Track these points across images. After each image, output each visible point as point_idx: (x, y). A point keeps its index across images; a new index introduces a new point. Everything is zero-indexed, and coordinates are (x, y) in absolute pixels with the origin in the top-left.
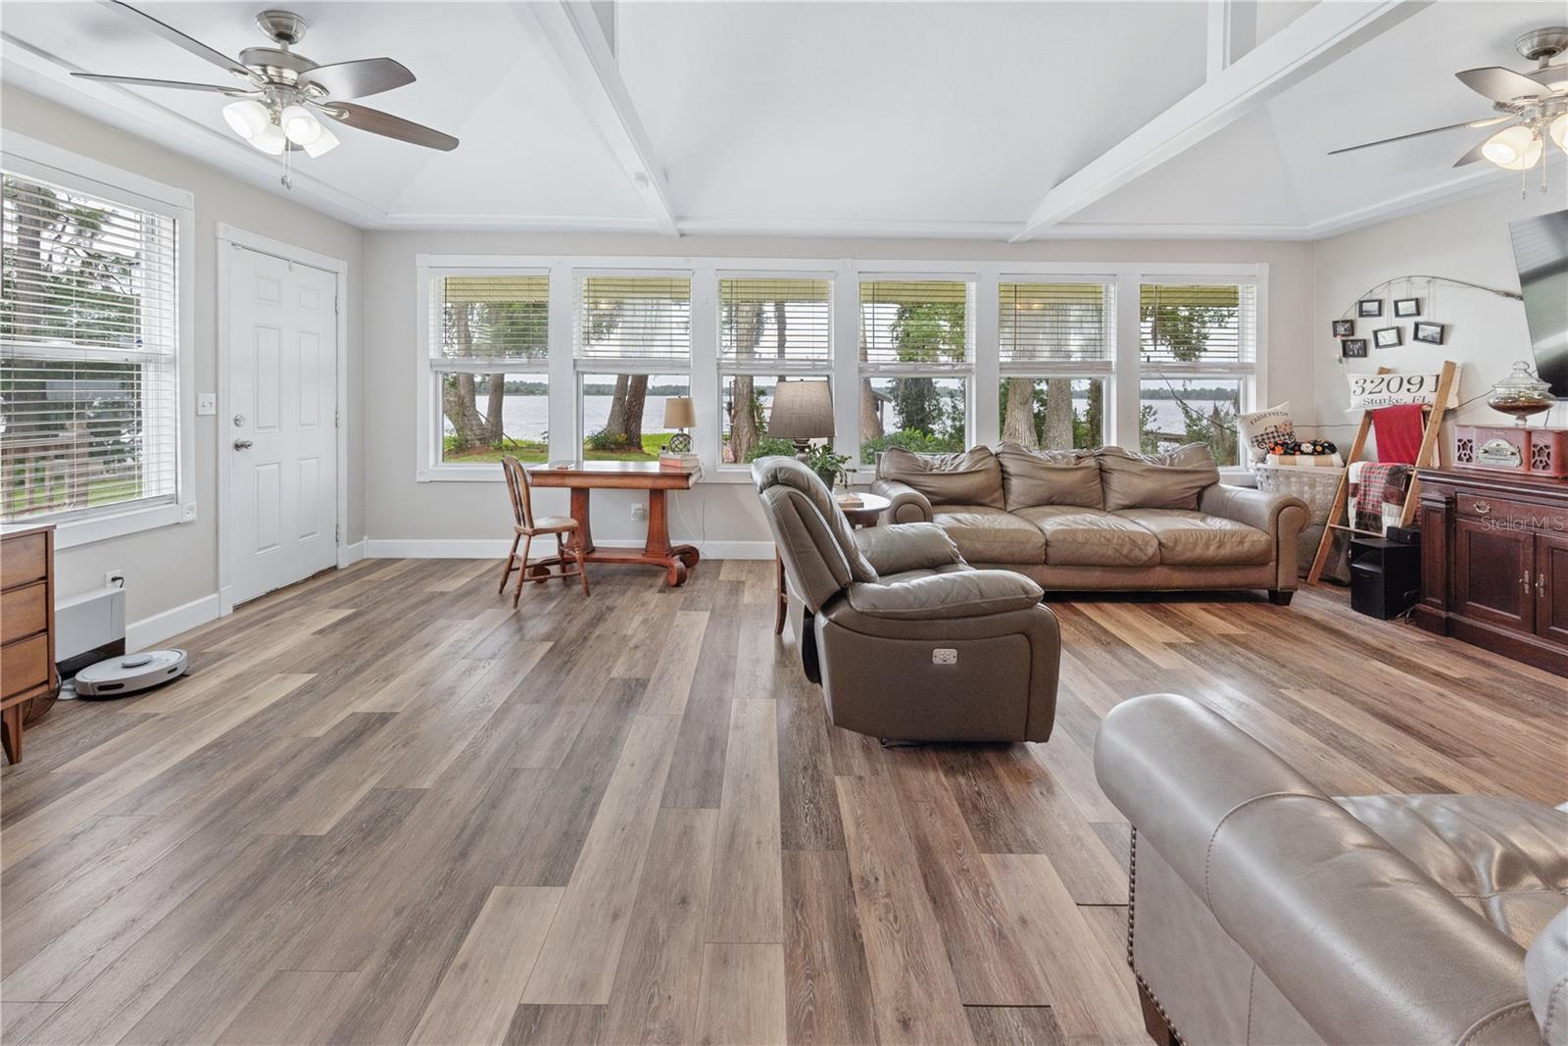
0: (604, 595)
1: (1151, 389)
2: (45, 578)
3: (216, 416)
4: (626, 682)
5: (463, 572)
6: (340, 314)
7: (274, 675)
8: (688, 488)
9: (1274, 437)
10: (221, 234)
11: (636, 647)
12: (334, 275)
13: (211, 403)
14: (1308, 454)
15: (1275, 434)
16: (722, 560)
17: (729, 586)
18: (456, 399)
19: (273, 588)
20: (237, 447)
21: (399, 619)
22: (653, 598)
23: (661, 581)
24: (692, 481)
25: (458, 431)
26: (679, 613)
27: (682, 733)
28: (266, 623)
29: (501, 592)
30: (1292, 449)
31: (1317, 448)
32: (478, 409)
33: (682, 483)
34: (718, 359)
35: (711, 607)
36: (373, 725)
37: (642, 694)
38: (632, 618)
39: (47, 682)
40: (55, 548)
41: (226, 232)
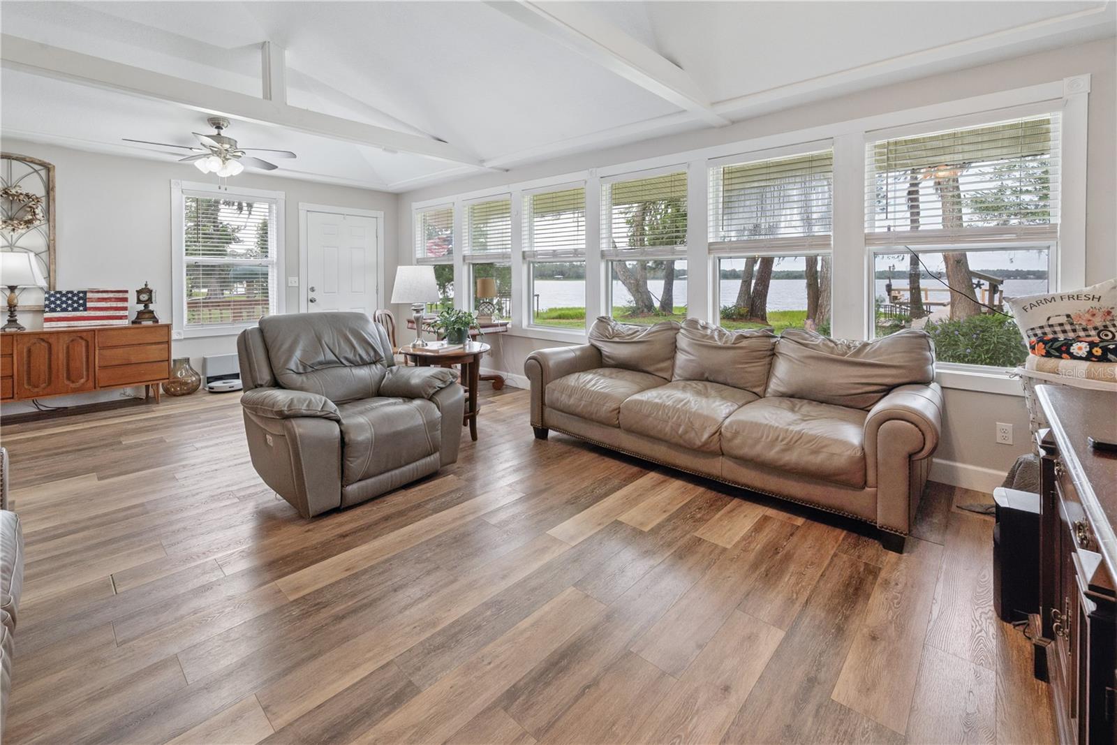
1: (1010, 269)
2: (168, 342)
3: (299, 287)
6: (379, 238)
9: (1064, 332)
10: (301, 207)
12: (375, 219)
13: (296, 282)
14: (1080, 358)
15: (1068, 327)
20: (312, 301)
30: (1058, 349)
31: (1094, 351)
40: (172, 332)
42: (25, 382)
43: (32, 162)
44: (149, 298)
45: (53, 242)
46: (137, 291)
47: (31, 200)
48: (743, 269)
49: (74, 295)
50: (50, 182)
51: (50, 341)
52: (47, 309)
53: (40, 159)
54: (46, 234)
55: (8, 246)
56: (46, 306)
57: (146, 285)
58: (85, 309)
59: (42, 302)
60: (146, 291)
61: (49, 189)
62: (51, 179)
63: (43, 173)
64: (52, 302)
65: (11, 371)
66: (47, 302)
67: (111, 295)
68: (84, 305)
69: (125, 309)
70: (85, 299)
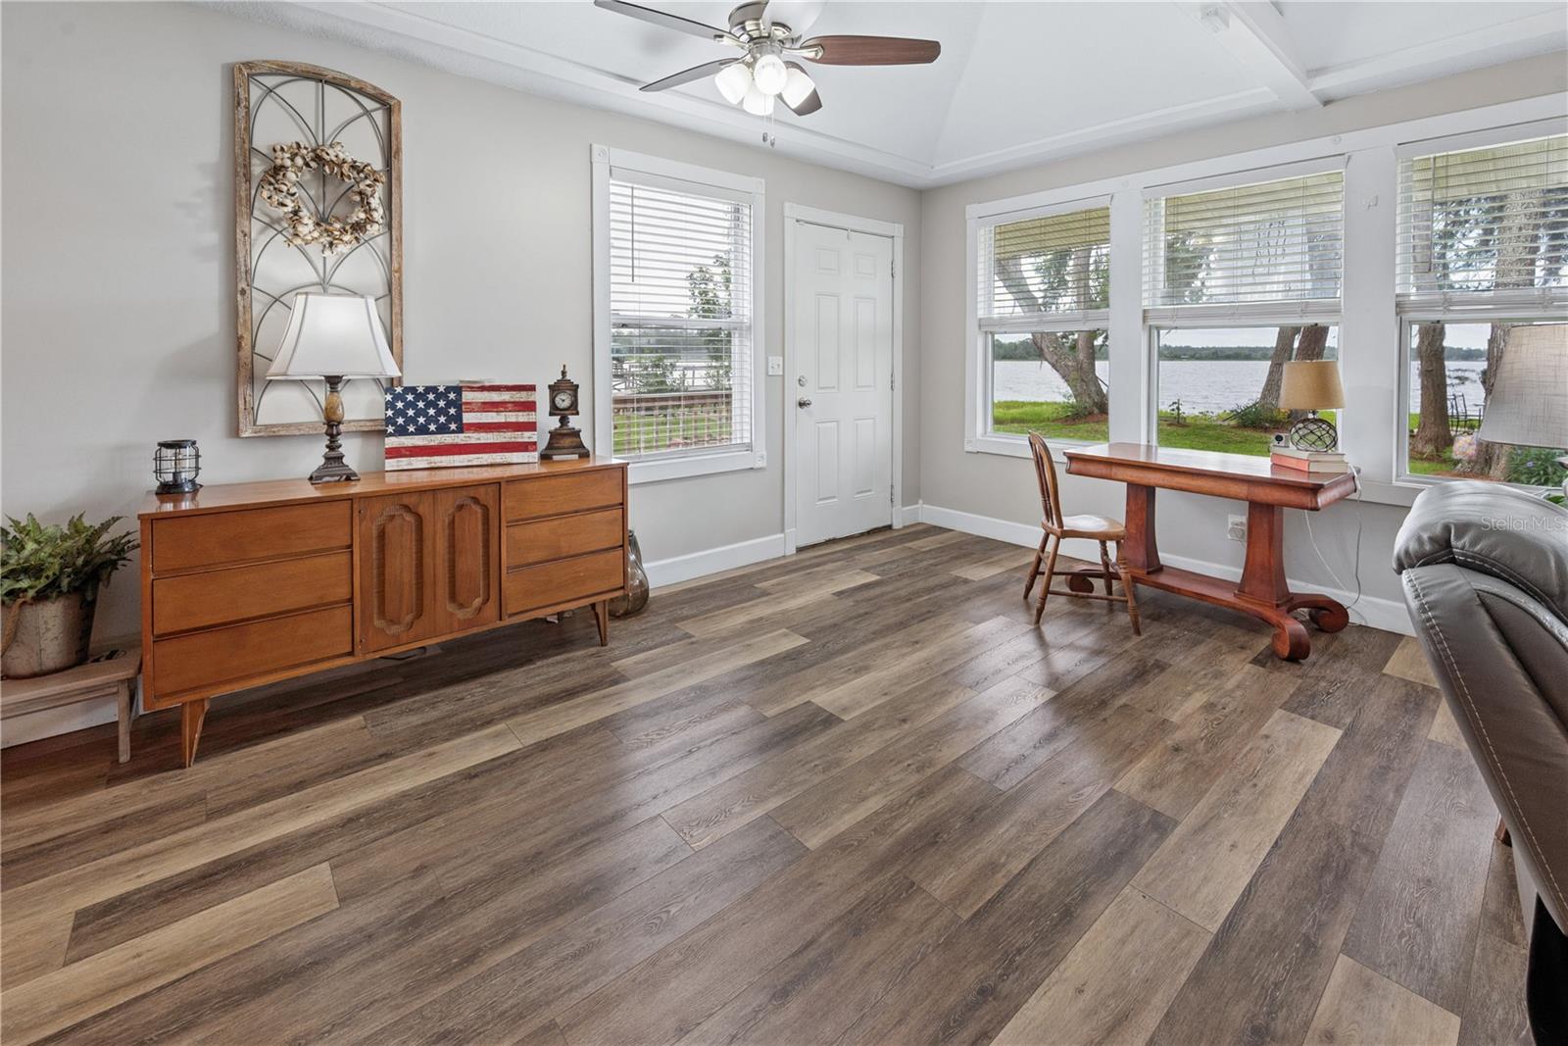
0: (1160, 642)
2: (622, 504)
3: (783, 376)
4: (1134, 809)
5: (1000, 560)
6: (896, 278)
7: (781, 628)
8: (1316, 509)
10: (787, 213)
11: (1177, 749)
12: (890, 240)
13: (779, 365)
16: (1403, 636)
17: (1403, 691)
18: (1074, 364)
19: (831, 537)
20: (802, 404)
21: (910, 599)
22: (1239, 672)
23: (1263, 643)
24: (1322, 499)
25: (1076, 397)
26: (1278, 713)
27: (1198, 978)
28: (808, 571)
29: (1026, 597)
32: (1097, 374)
33: (1306, 500)
34: (1397, 296)
35: (1348, 720)
36: (815, 726)
37: (1155, 845)
38: (1190, 694)
39: (622, 588)
40: (629, 483)
41: (792, 210)
42: (375, 611)
43: (360, 91)
44: (571, 405)
45: (397, 275)
46: (550, 386)
47: (362, 175)
48: (1274, 345)
49: (439, 396)
50: (393, 139)
51: (421, 510)
52: (390, 429)
53: (375, 84)
54: (385, 258)
55: (317, 284)
56: (389, 421)
57: (564, 373)
58: (461, 429)
59: (381, 413)
60: (563, 386)
61: (390, 152)
62: (393, 132)
63: (379, 116)
64: (402, 413)
65: (349, 590)
66: (390, 413)
67: (506, 396)
68: (458, 418)
69: (531, 426)
70: (458, 404)
